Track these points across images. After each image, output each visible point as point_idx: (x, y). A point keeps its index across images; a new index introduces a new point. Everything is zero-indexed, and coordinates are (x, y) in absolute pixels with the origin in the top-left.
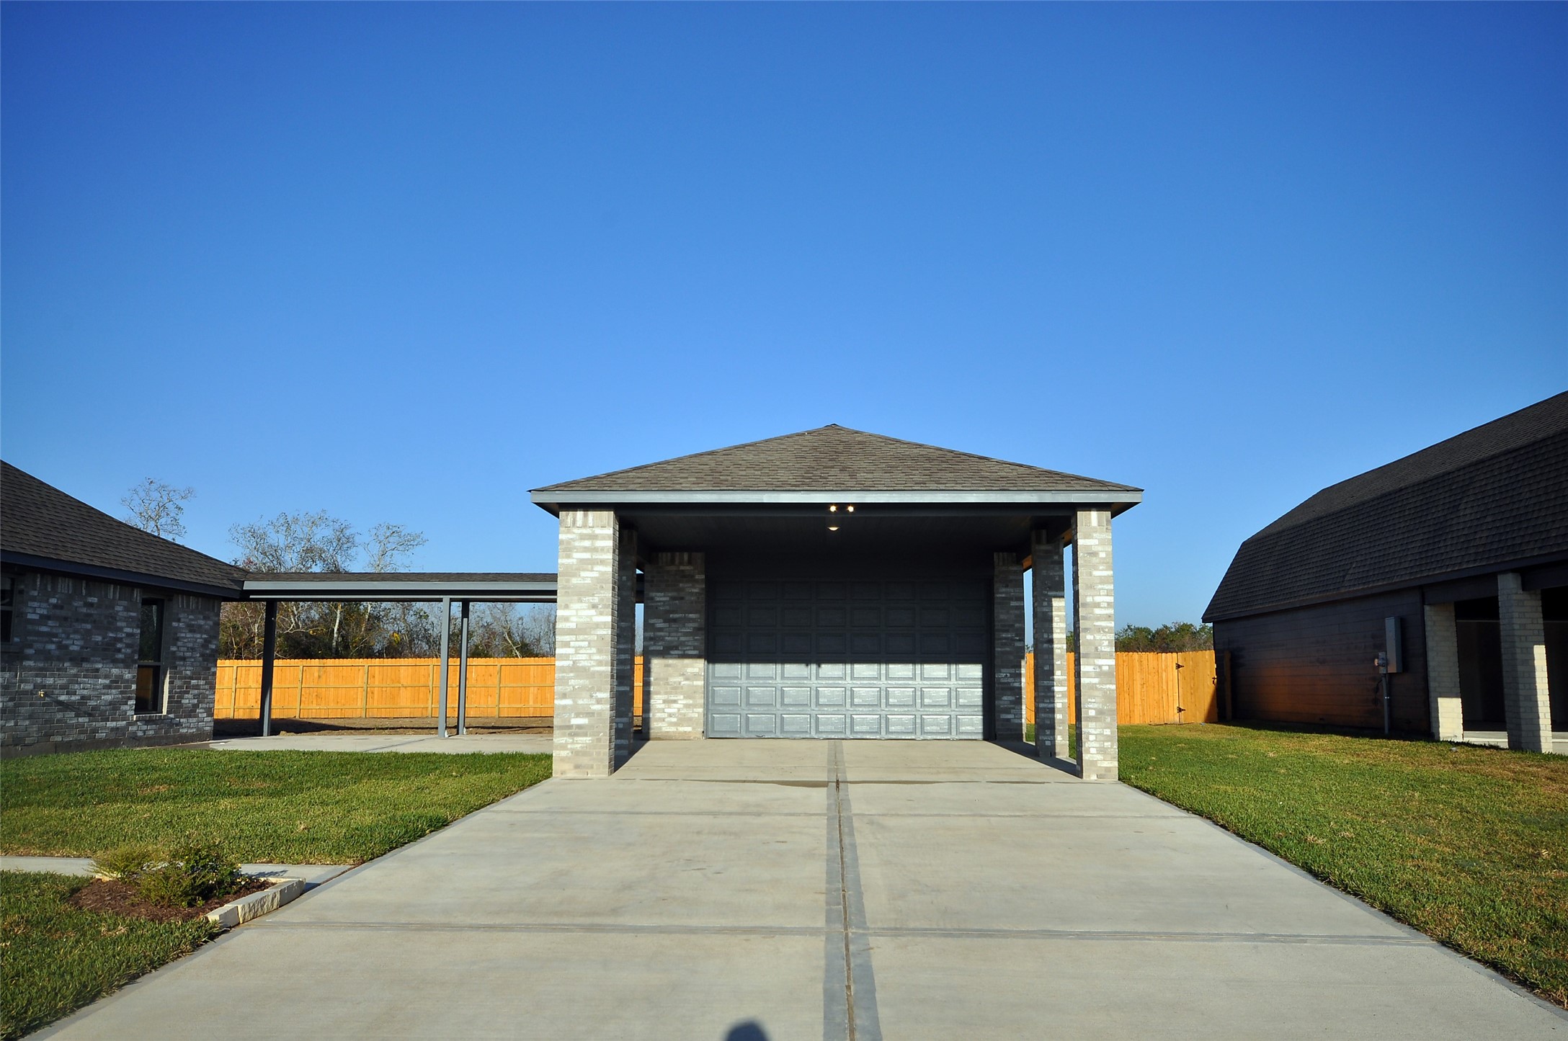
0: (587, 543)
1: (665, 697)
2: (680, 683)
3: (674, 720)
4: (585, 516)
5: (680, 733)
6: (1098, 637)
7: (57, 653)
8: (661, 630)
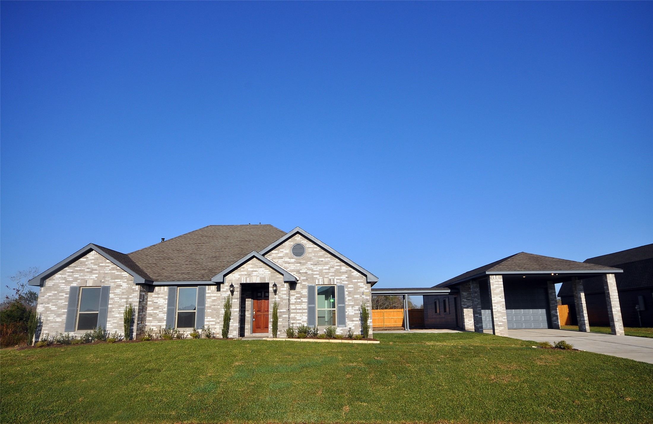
0: (497, 283)
1: (469, 319)
4: (496, 277)
6: (615, 303)
8: (466, 302)
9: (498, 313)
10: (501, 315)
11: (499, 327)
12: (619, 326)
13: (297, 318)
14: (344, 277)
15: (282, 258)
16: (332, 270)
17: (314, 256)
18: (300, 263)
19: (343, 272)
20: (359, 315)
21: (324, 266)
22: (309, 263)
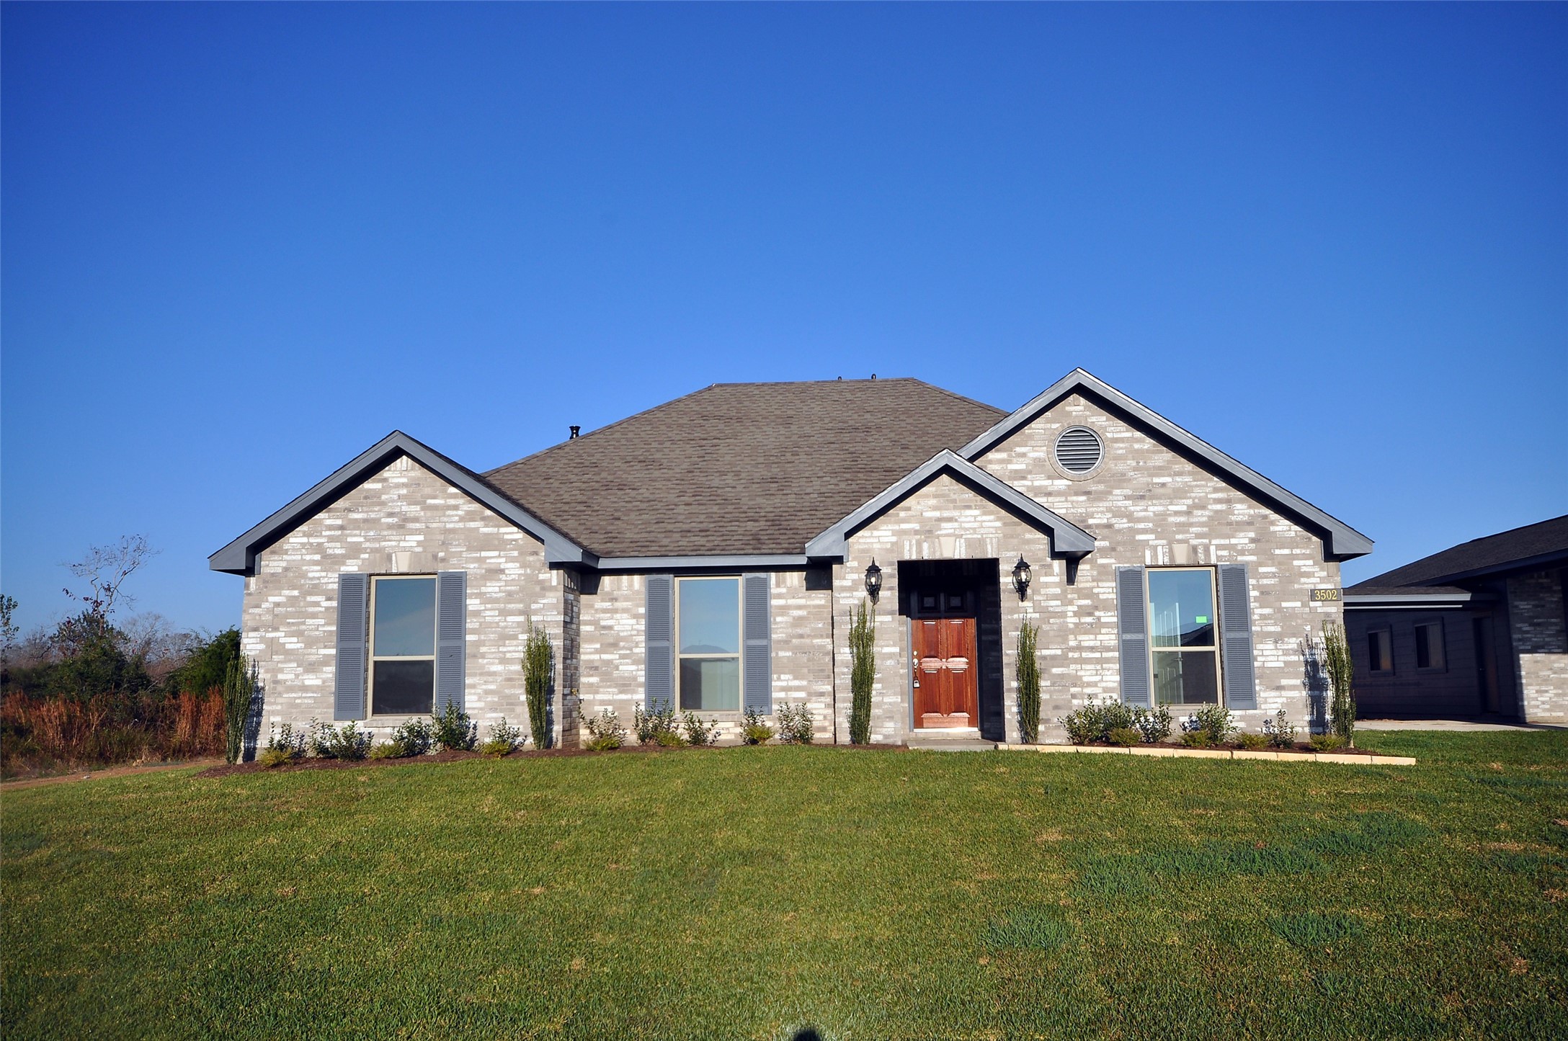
1: (1536, 688)
2: (1549, 676)
3: (1548, 706)
5: (1554, 717)
8: (1527, 632)
13: (1085, 679)
14: (1242, 539)
15: (1024, 478)
16: (1201, 516)
17: (1135, 469)
18: (1087, 493)
19: (1238, 523)
20: (1303, 669)
22: (1117, 492)
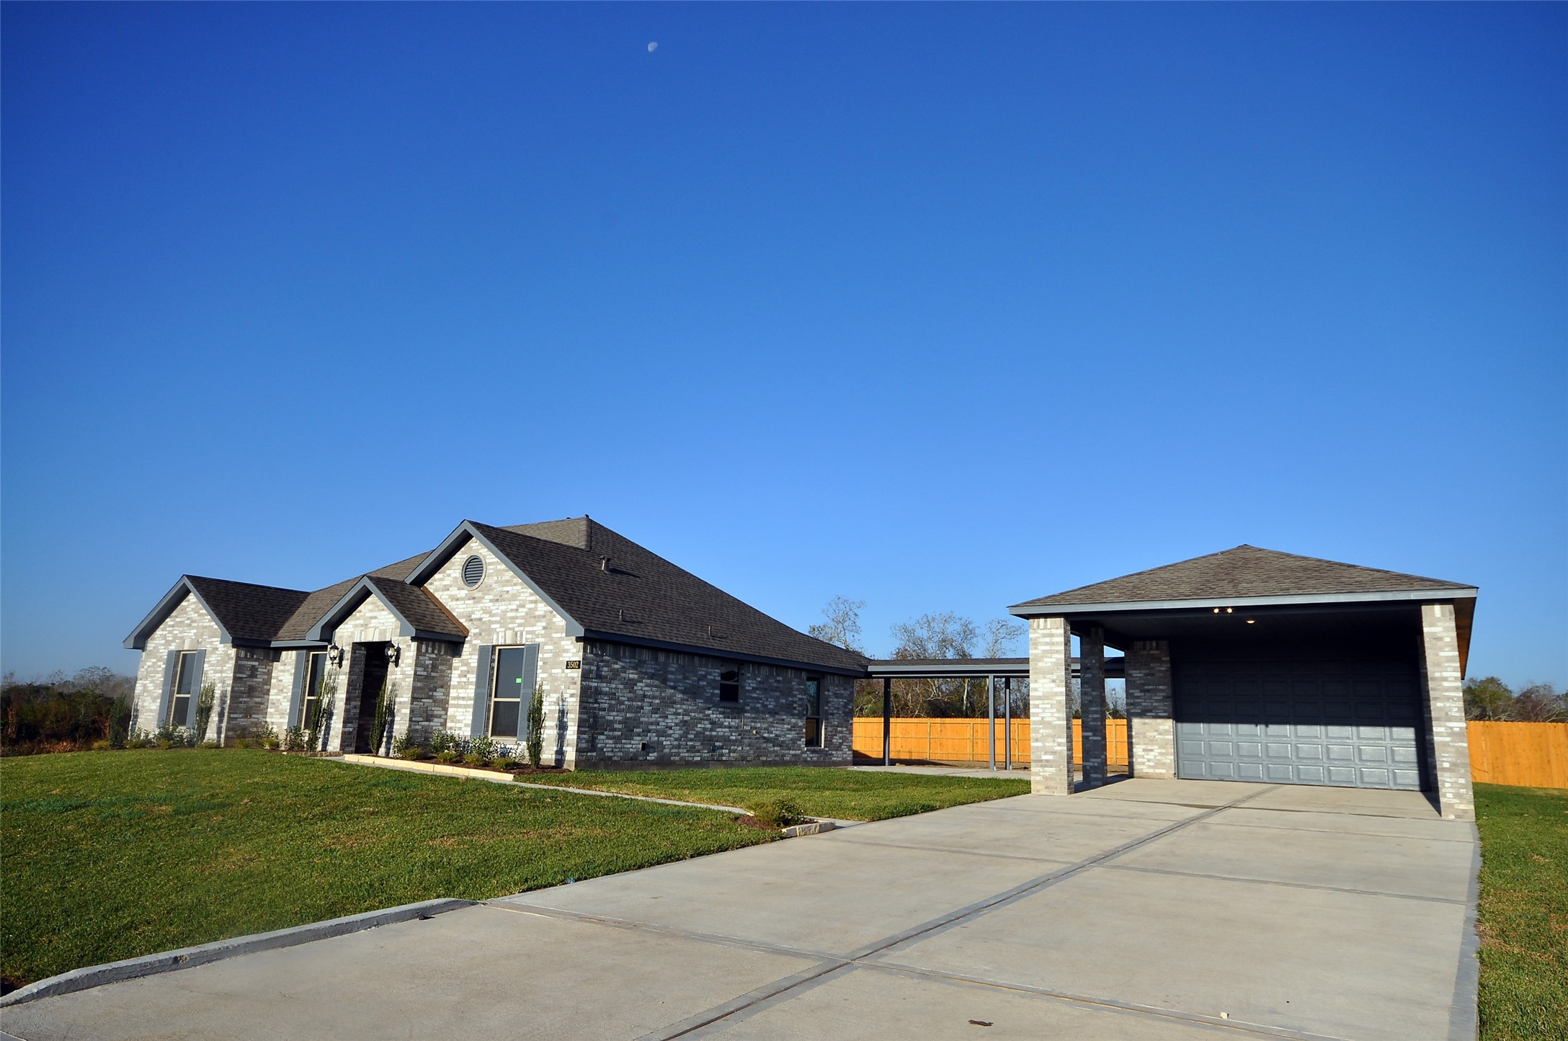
0: (1047, 640)
1: (1144, 747)
2: (1155, 737)
3: (1152, 764)
4: (1045, 621)
5: (1157, 774)
7: (762, 709)
8: (1138, 697)
9: (1043, 728)
10: (1051, 731)
11: (1042, 766)
12: (1457, 786)
13: (458, 718)
14: (539, 628)
15: (448, 590)
16: (522, 612)
17: (496, 582)
18: (474, 598)
19: (539, 616)
20: (557, 715)
21: (510, 604)
22: (486, 597)
